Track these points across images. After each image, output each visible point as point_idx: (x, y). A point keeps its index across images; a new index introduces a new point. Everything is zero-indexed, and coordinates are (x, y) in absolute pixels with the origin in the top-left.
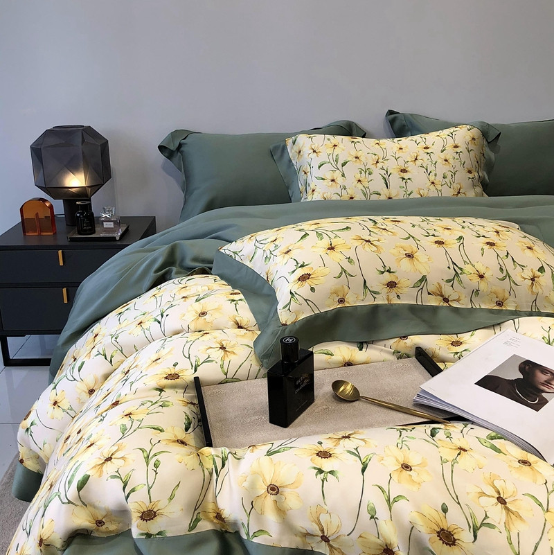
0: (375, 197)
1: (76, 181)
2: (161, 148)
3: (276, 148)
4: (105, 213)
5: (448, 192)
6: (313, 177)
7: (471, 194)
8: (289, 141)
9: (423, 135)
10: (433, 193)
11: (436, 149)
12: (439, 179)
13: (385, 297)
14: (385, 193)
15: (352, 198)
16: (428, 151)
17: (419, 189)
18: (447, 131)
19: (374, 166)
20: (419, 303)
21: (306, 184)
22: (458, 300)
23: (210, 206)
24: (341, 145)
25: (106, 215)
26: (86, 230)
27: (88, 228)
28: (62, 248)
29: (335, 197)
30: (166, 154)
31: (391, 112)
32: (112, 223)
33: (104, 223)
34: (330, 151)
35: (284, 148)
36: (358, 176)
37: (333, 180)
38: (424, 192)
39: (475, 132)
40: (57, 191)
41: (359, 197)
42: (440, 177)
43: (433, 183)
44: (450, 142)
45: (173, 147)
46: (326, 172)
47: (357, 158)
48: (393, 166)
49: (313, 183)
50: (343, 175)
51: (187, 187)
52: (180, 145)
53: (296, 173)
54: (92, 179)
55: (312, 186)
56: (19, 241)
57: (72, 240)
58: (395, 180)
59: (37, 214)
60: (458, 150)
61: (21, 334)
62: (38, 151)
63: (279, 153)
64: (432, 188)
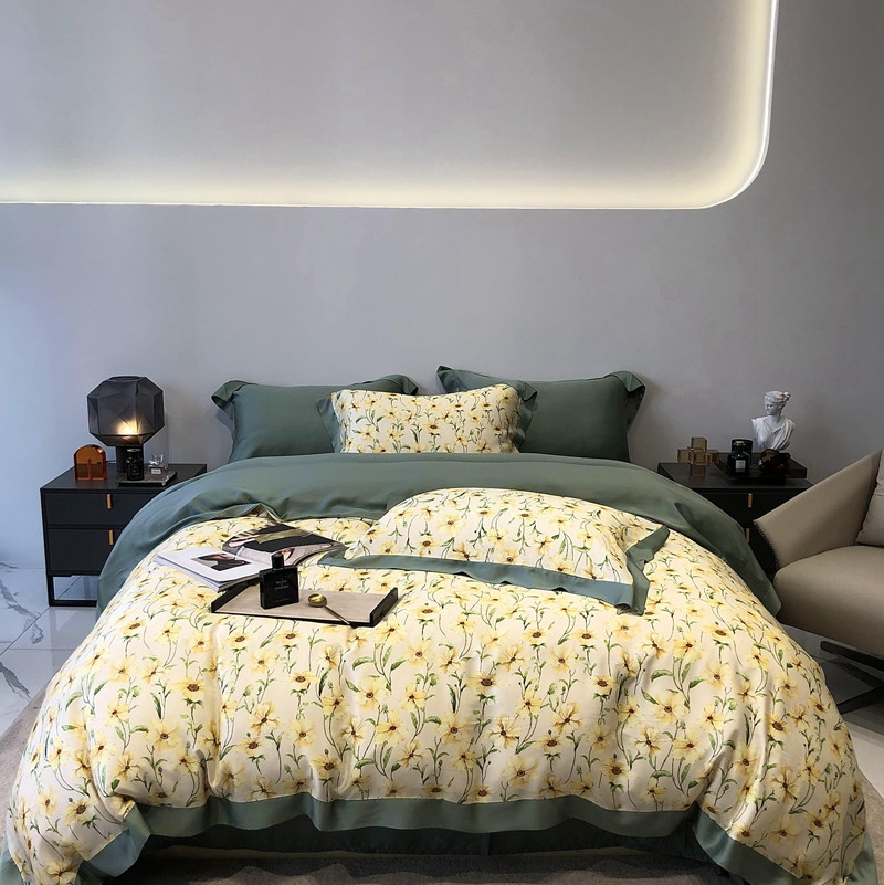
0: (404, 451)
1: (129, 429)
2: (215, 398)
3: (321, 402)
4: (154, 460)
5: (473, 449)
6: (351, 430)
7: (496, 450)
8: (334, 396)
10: (459, 450)
11: (466, 408)
12: (465, 435)
14: (414, 447)
15: (383, 451)
16: (460, 409)
17: (446, 445)
18: (482, 390)
19: (406, 422)
21: (346, 437)
23: (255, 455)
24: (378, 402)
25: (155, 463)
26: (135, 476)
27: (137, 474)
28: (112, 492)
29: (369, 451)
30: (219, 404)
31: (442, 368)
32: (160, 470)
33: (153, 470)
34: (368, 407)
35: (330, 401)
36: (391, 431)
37: (368, 434)
38: (450, 447)
39: (510, 391)
40: (110, 438)
41: (390, 450)
42: (467, 433)
43: (460, 439)
44: (482, 400)
45: (225, 398)
46: (363, 426)
47: (391, 413)
48: (424, 422)
49: (352, 436)
50: (377, 430)
51: (236, 438)
52: (233, 396)
53: (339, 425)
54: (143, 428)
55: (350, 439)
56: (71, 485)
57: (121, 485)
58: (425, 436)
59: (90, 460)
60: (488, 408)
61: (67, 574)
62: (94, 401)
63: (324, 406)
64: (459, 443)
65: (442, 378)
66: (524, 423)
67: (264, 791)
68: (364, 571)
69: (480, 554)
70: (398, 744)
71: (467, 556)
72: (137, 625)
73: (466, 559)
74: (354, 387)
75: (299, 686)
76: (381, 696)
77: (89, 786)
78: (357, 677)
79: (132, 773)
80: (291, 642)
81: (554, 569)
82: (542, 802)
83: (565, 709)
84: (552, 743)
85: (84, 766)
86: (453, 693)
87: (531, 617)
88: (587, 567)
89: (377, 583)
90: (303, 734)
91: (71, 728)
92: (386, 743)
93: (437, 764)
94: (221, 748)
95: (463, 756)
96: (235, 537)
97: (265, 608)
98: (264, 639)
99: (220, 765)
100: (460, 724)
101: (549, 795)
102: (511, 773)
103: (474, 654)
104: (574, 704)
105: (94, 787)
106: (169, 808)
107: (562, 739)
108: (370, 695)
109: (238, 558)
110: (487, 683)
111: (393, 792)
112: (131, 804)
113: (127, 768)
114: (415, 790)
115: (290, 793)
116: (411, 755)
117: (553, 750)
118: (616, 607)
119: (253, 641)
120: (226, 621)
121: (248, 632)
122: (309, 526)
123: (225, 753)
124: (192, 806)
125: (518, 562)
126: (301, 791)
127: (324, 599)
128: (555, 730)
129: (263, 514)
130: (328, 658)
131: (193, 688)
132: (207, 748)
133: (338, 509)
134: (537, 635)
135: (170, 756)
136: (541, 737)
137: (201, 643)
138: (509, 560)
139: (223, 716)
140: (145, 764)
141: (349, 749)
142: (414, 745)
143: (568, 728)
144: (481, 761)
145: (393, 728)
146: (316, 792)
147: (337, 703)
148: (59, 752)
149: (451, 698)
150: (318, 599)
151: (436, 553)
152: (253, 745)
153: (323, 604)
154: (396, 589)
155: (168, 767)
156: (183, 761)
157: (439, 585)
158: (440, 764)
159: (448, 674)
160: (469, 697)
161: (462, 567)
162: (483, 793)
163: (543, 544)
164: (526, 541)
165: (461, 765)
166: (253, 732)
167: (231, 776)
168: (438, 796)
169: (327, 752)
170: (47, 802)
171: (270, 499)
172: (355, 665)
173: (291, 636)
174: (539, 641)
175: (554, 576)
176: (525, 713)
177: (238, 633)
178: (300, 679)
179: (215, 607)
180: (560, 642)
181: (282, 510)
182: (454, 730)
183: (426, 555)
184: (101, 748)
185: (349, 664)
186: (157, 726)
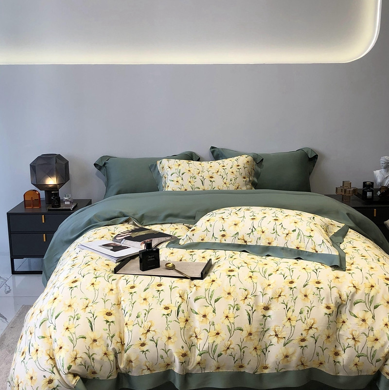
0: (197, 190)
1: (51, 181)
2: (95, 165)
3: (152, 165)
4: (66, 197)
5: (232, 188)
6: (168, 180)
7: (244, 188)
8: (158, 162)
9: (223, 160)
10: (225, 188)
11: (228, 167)
12: (228, 181)
14: (202, 188)
15: (186, 190)
16: (224, 168)
17: (218, 186)
18: (236, 158)
19: (197, 175)
21: (165, 183)
23: (118, 193)
24: (182, 165)
26: (56, 205)
28: (44, 214)
29: (178, 190)
30: (98, 168)
32: (69, 202)
33: (65, 202)
34: (177, 167)
35: (156, 165)
36: (189, 180)
37: (177, 182)
38: (221, 188)
39: (250, 158)
40: (42, 186)
41: (189, 189)
43: (225, 183)
44: (236, 163)
45: (101, 164)
46: (174, 178)
47: (189, 171)
48: (206, 175)
49: (169, 183)
50: (182, 179)
51: (107, 185)
52: (105, 164)
53: (161, 177)
54: (60, 180)
55: (168, 184)
56: (22, 211)
57: (49, 210)
58: (207, 181)
59: (32, 198)
60: (239, 167)
61: (21, 257)
62: (33, 167)
63: (153, 168)
64: (225, 185)
65: (213, 153)
66: (257, 175)
67: (148, 369)
68: (192, 250)
69: (253, 241)
70: (221, 342)
71: (246, 242)
72: (76, 281)
73: (245, 244)
74: (168, 158)
75: (166, 312)
76: (210, 316)
77: (55, 369)
78: (196, 307)
79: (78, 361)
80: (160, 288)
81: (294, 247)
82: (298, 372)
83: (310, 321)
84: (303, 340)
85: (51, 358)
86: (249, 314)
87: (287, 273)
88: (313, 246)
89: (200, 257)
90: (169, 338)
91: (43, 337)
92: (214, 342)
93: (242, 352)
94: (126, 347)
95: (255, 348)
96: (119, 235)
97: (143, 271)
98: (146, 287)
99: (125, 356)
100: (253, 331)
101: (301, 368)
102: (281, 357)
103: (259, 293)
104: (314, 319)
105: (57, 369)
106: (98, 380)
107: (308, 338)
108: (204, 316)
109: (123, 245)
110: (267, 308)
111: (218, 368)
112: (78, 378)
113: (76, 358)
114: (230, 367)
115: (163, 370)
116: (228, 348)
117: (303, 344)
118: (331, 267)
119: (139, 288)
120: (124, 278)
121: (137, 284)
122: (157, 228)
123: (128, 349)
124: (110, 378)
125: (274, 244)
126: (168, 369)
127: (174, 266)
128: (304, 333)
129: (131, 223)
130: (180, 296)
131: (109, 314)
132: (118, 347)
133: (170, 219)
134: (292, 282)
135: (98, 351)
136: (297, 337)
137: (112, 290)
138: (269, 243)
139: (126, 329)
140: (85, 356)
141: (194, 345)
142: (229, 343)
143: (311, 332)
144: (265, 350)
145: (218, 334)
146: (177, 369)
147: (187, 321)
148: (37, 350)
149: (247, 317)
150: (170, 265)
151: (229, 240)
152: (143, 345)
153: (173, 268)
154: (210, 260)
155: (97, 357)
156: (105, 354)
157: (234, 257)
158: (244, 353)
159: (245, 304)
160: (257, 316)
161: (244, 248)
162: (266, 368)
163: (287, 234)
164: (278, 233)
165: (254, 353)
166: (143, 337)
167: (131, 361)
168: (242, 370)
169: (183, 348)
170: (32, 378)
171: (134, 215)
172: (196, 300)
173: (160, 285)
174: (293, 286)
175: (295, 251)
176: (288, 324)
177: (131, 284)
178: (167, 308)
179: (116, 271)
180: (305, 286)
181: (141, 220)
182: (250, 334)
183: (223, 242)
184: (61, 348)
185: (192, 300)
186: (91, 335)
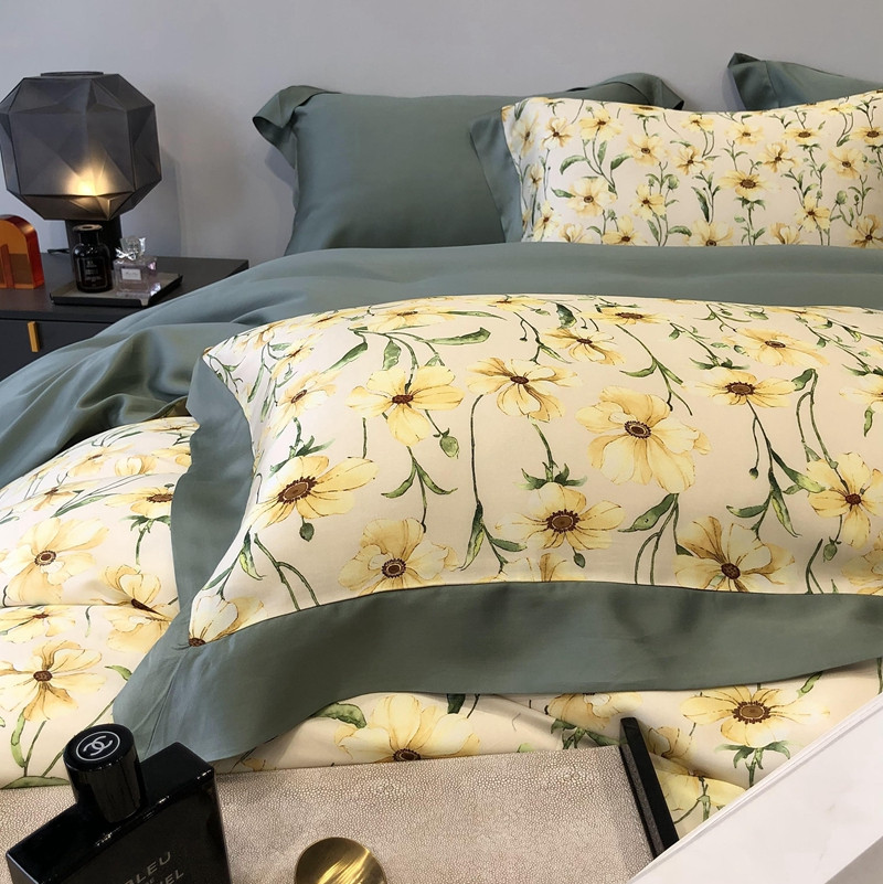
0: (676, 241)
2: (259, 122)
3: (480, 128)
5: (843, 237)
6: (548, 190)
8: (509, 112)
9: (800, 108)
10: (809, 237)
11: (825, 138)
12: (826, 205)
13: (535, 561)
14: (700, 231)
15: (626, 239)
16: (808, 141)
17: (779, 226)
18: (856, 100)
19: (682, 170)
20: (644, 580)
21: (535, 206)
22: (765, 572)
24: (613, 124)
25: (127, 255)
26: (90, 283)
27: (93, 279)
29: (590, 238)
30: (270, 136)
31: (740, 59)
32: (138, 271)
33: (123, 270)
34: (589, 134)
35: (497, 127)
36: (645, 192)
37: (589, 199)
38: (790, 233)
40: (53, 204)
41: (642, 238)
42: (828, 202)
43: (811, 213)
44: (862, 125)
45: (280, 121)
46: (576, 180)
47: (646, 150)
48: (724, 172)
49: (549, 202)
50: (612, 189)
51: (301, 201)
52: (295, 117)
53: (517, 180)
54: (114, 180)
55: (545, 210)
57: (59, 302)
58: (726, 205)
60: (876, 141)
63: (486, 138)
64: (809, 224)
